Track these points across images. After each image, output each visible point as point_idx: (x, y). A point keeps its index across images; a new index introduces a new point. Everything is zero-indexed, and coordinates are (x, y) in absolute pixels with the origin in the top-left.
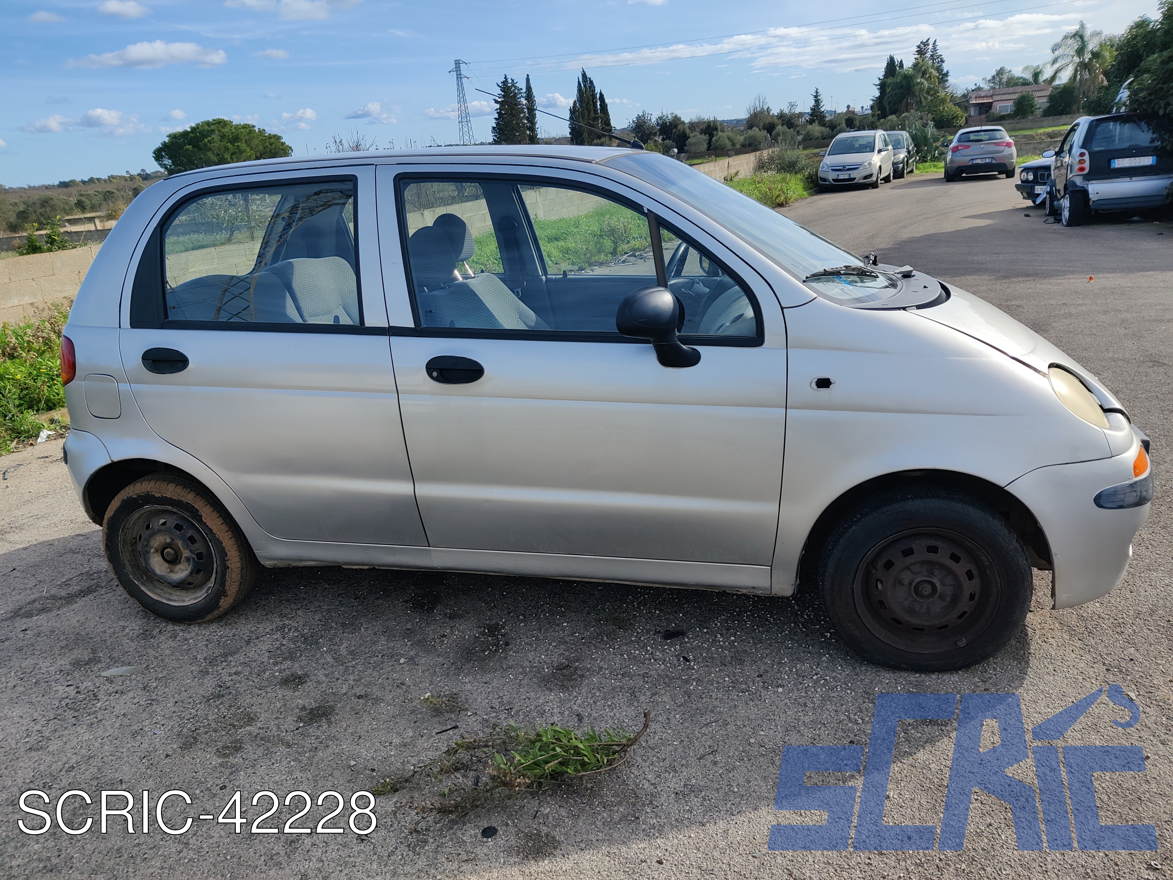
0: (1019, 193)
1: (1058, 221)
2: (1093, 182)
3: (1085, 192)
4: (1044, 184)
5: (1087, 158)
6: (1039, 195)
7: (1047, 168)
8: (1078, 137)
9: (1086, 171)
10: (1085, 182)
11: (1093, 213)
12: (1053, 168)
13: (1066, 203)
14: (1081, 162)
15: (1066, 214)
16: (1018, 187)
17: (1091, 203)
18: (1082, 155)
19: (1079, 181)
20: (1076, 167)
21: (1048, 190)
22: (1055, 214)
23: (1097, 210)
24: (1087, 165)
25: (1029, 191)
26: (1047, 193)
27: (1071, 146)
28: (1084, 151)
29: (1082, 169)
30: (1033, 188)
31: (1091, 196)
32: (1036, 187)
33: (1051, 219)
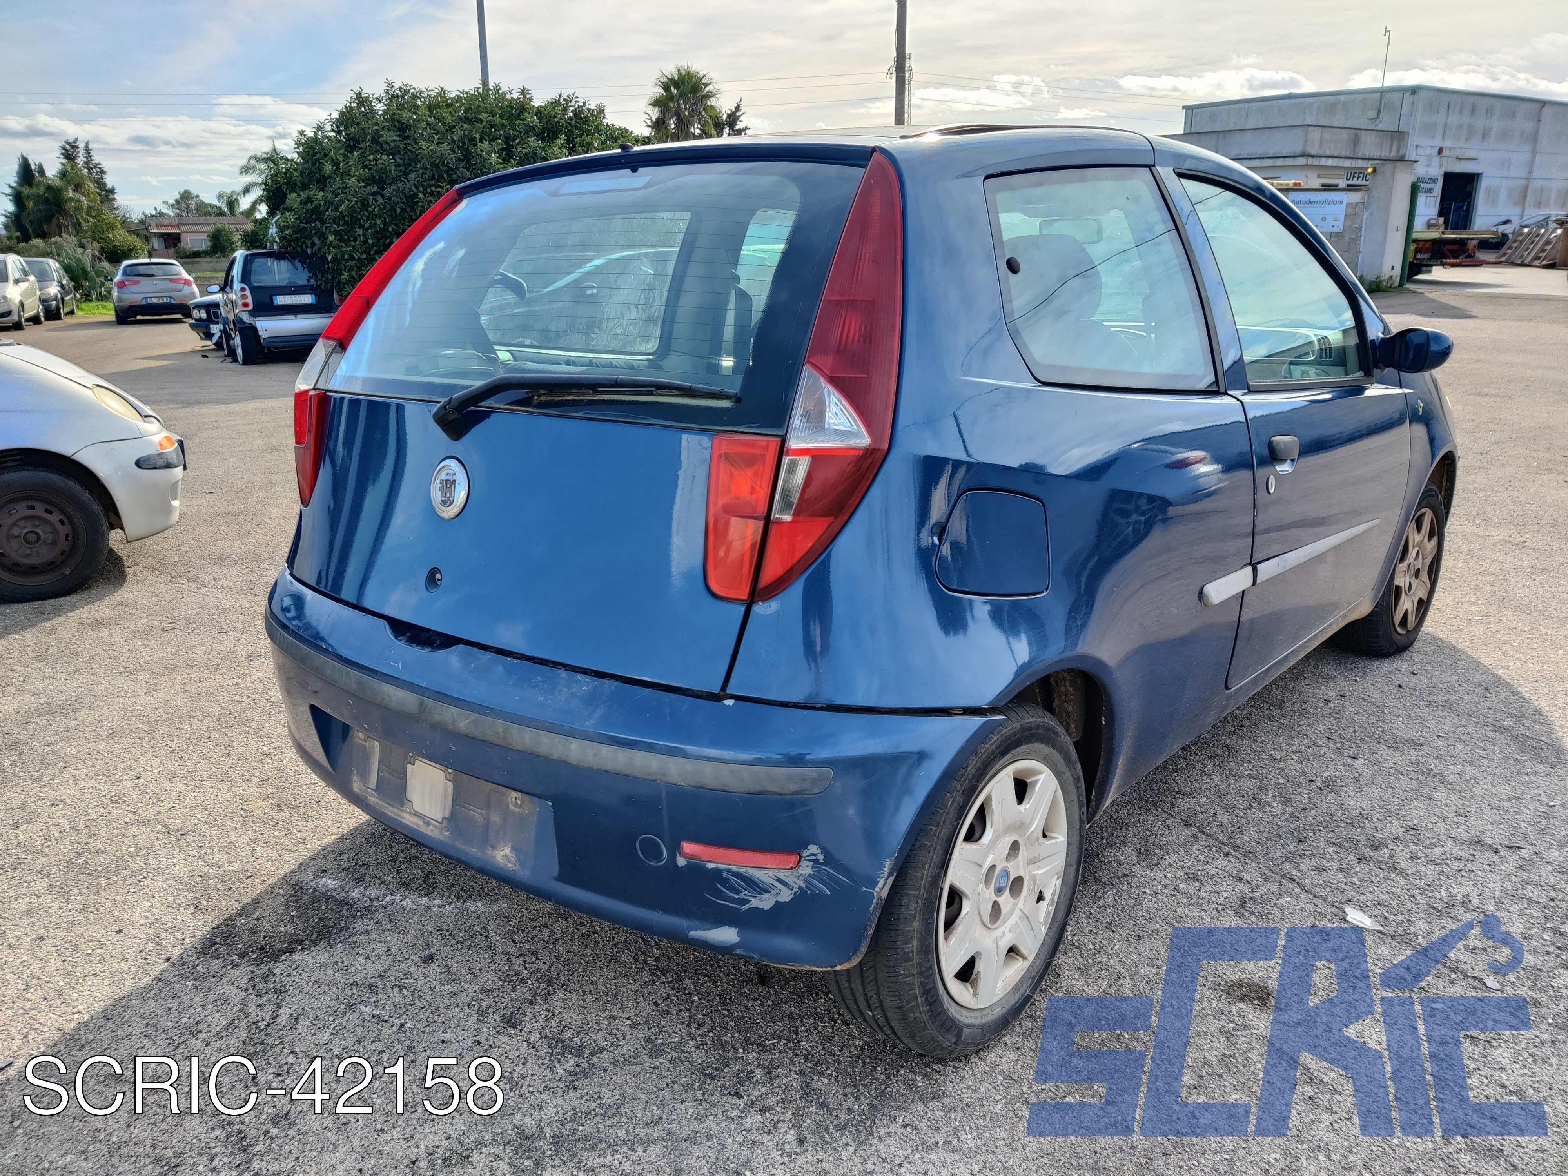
0: (195, 333)
1: (235, 360)
2: (260, 318)
3: (254, 329)
4: (217, 323)
5: (248, 292)
6: (213, 334)
7: (216, 305)
8: (237, 271)
9: (251, 307)
10: (252, 319)
11: (266, 351)
12: (221, 304)
13: (237, 341)
14: (244, 297)
15: (239, 352)
16: (192, 325)
17: (262, 340)
18: (243, 289)
19: (246, 317)
20: (240, 302)
21: (222, 328)
22: (232, 353)
23: (269, 348)
24: (250, 300)
25: (205, 330)
26: (221, 331)
27: (232, 281)
28: (244, 286)
29: (246, 305)
30: (208, 327)
31: (260, 333)
32: (212, 326)
33: (229, 359)
